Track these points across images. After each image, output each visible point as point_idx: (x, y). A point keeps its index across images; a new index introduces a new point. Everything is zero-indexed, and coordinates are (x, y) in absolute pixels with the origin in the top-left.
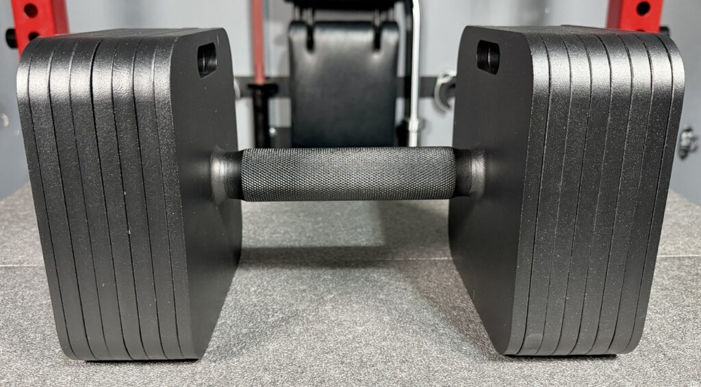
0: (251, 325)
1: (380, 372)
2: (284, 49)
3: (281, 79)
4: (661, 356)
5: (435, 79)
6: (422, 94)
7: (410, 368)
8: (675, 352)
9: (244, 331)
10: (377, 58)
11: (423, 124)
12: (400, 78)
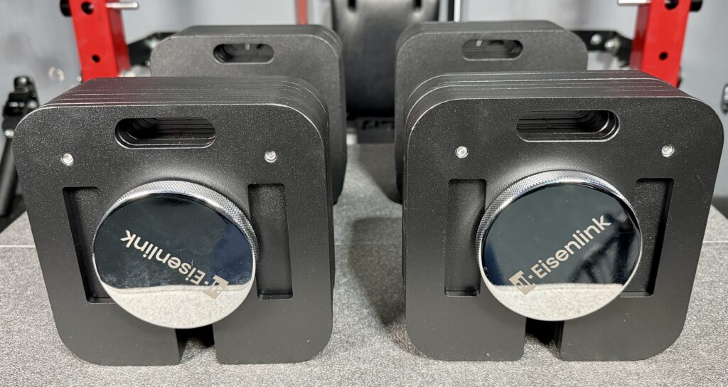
10: (417, 15)
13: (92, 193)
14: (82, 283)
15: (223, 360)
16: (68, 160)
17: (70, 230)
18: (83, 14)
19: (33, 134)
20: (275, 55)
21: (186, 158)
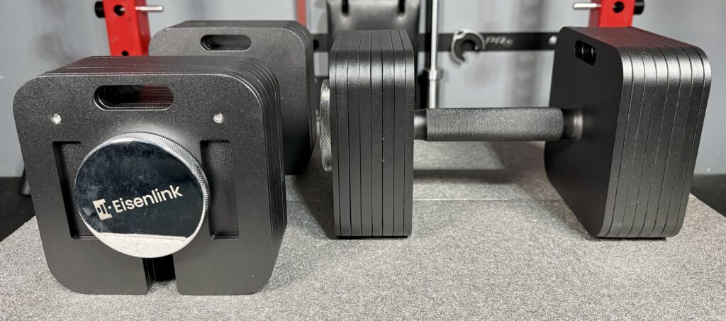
0: (304, 249)
1: (393, 281)
2: (323, 11)
3: (320, 35)
4: (587, 272)
5: (451, 36)
6: (440, 49)
7: (413, 279)
8: (597, 270)
9: (300, 253)
10: (401, 19)
11: (441, 73)
12: (422, 35)
13: (76, 146)
14: (67, 222)
15: (183, 291)
16: (57, 119)
17: (58, 177)
18: (116, 15)
19: (29, 97)
20: (252, 45)
21: (150, 118)
